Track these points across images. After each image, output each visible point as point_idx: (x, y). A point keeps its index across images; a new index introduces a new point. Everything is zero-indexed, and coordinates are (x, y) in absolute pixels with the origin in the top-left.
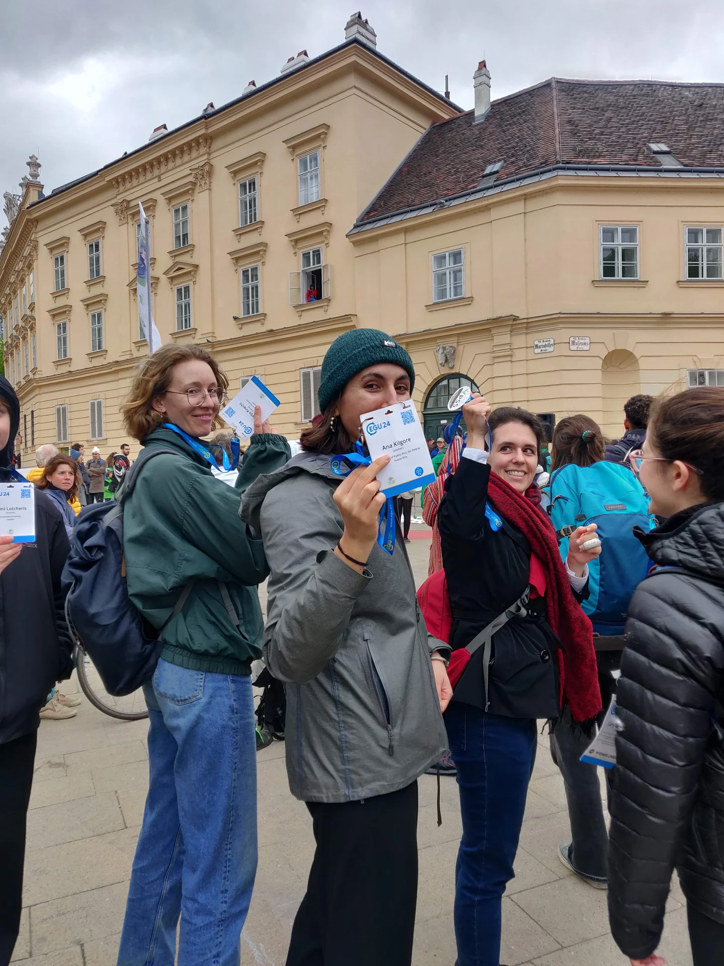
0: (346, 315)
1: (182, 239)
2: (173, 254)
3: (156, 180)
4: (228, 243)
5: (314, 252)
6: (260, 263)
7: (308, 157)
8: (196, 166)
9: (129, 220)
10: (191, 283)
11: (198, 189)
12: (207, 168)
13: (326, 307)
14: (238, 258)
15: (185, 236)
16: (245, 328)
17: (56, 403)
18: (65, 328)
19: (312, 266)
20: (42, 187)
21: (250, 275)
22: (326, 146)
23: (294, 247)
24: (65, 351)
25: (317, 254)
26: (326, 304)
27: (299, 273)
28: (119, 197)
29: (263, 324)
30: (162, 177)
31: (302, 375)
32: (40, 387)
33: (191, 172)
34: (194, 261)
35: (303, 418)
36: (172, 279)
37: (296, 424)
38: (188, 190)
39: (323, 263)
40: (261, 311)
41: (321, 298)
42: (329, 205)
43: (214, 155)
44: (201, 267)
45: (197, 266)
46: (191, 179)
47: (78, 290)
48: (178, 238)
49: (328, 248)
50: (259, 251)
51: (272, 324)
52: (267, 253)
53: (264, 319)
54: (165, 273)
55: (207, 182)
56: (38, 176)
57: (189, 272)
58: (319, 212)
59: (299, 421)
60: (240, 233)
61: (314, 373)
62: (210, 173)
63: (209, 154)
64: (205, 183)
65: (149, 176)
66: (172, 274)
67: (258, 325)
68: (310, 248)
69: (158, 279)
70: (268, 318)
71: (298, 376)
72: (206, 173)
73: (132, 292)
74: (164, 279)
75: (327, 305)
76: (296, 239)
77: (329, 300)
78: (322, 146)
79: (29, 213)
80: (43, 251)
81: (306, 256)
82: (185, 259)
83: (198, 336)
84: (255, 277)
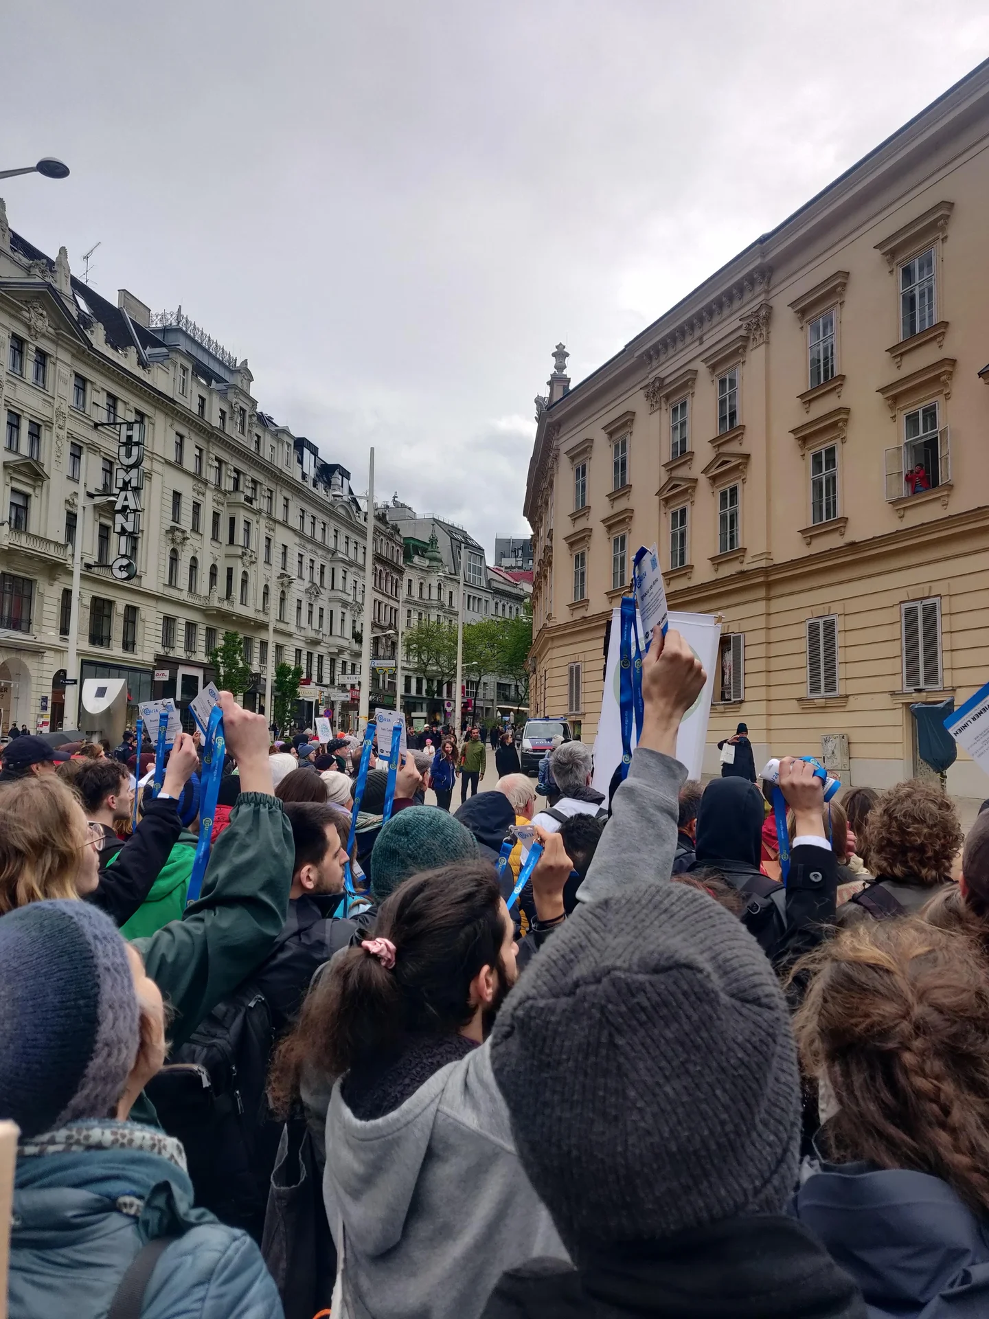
0: (979, 508)
1: (729, 419)
2: (717, 443)
3: (697, 343)
4: (793, 414)
5: (924, 411)
6: (838, 441)
7: (917, 261)
8: (749, 313)
9: (663, 404)
10: (740, 481)
11: (751, 345)
12: (763, 313)
13: (946, 499)
14: (805, 436)
15: (733, 415)
16: (815, 542)
17: (569, 659)
18: (583, 559)
19: (921, 434)
20: (569, 380)
21: (825, 461)
22: (946, 237)
23: (892, 407)
24: (582, 590)
25: (930, 413)
26: (945, 493)
27: (899, 448)
28: (650, 376)
29: (842, 535)
30: (705, 338)
31: (903, 612)
32: (552, 639)
33: (741, 323)
34: (744, 449)
35: (905, 686)
36: (714, 479)
37: (893, 694)
38: (738, 348)
39: (939, 428)
40: (839, 515)
41: (935, 484)
42: (950, 329)
43: (774, 292)
44: (753, 459)
45: (747, 457)
46: (742, 332)
47: (600, 507)
48: (723, 419)
49: (949, 402)
50: (836, 423)
51: (857, 533)
52: (850, 423)
53: (844, 527)
54: (705, 471)
55: (764, 333)
56: (565, 367)
57: (737, 466)
58: (934, 345)
59: (898, 688)
60: (808, 399)
61: (924, 609)
62: (768, 319)
63: (767, 292)
64: (761, 334)
65: (688, 340)
66: (714, 472)
67: (836, 536)
68: (917, 407)
69: (696, 481)
70: (851, 523)
71: (897, 614)
72: (762, 321)
73: (663, 503)
74: (703, 481)
75: (948, 495)
76: (894, 395)
77: (950, 487)
78: (941, 237)
79: (551, 416)
80: (564, 461)
81: (912, 419)
82: (733, 448)
83: (748, 559)
84: (831, 462)
